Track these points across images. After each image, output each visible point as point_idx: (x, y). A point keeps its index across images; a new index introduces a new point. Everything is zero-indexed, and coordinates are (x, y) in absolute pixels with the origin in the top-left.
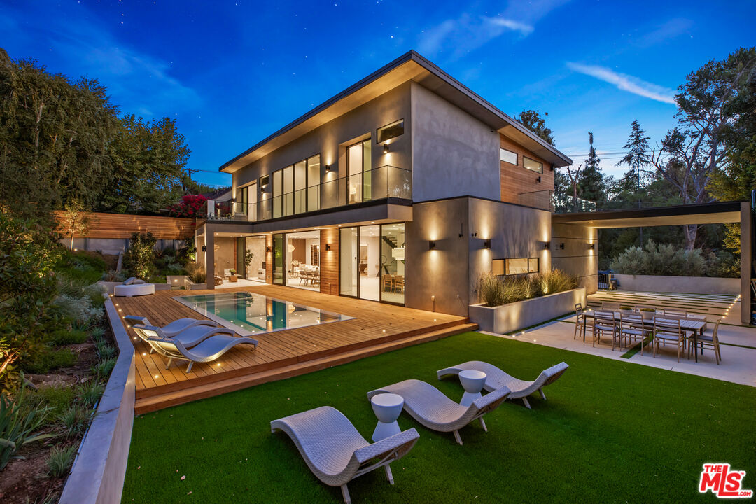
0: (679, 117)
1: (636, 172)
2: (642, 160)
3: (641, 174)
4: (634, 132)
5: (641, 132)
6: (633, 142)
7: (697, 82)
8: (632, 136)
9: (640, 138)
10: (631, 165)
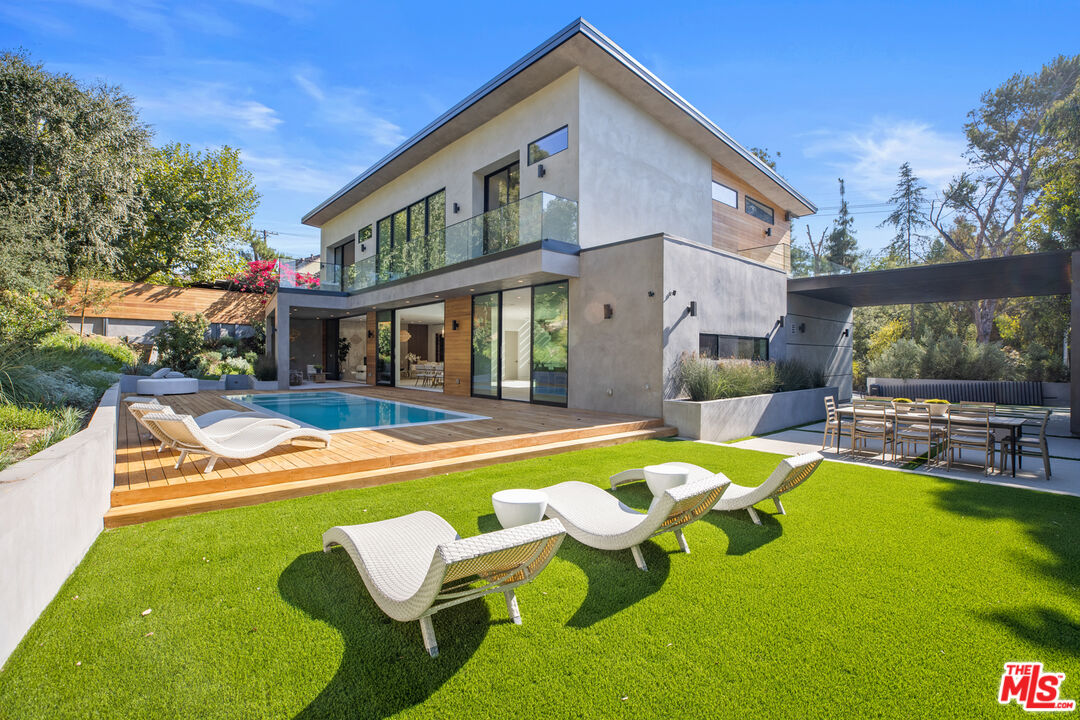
0: (970, 156)
1: (906, 237)
2: (913, 221)
3: (913, 240)
4: (904, 179)
5: (913, 179)
6: (902, 193)
7: (995, 105)
8: (901, 185)
9: (912, 189)
10: (899, 227)
